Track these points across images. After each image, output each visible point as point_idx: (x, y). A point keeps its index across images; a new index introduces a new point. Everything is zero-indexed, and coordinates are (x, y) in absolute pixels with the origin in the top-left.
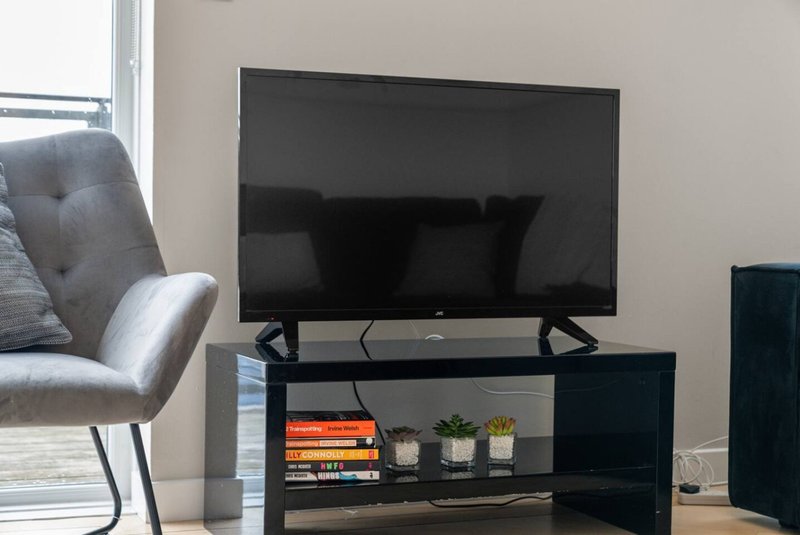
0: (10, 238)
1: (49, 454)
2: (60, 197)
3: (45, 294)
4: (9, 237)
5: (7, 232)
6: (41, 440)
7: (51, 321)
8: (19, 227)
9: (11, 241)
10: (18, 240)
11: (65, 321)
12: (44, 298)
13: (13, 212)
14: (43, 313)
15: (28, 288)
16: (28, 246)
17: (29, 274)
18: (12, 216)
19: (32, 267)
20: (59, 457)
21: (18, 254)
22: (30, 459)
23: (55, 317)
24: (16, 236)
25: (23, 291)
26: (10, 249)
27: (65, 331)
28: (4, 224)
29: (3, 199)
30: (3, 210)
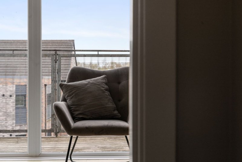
1: (122, 146)
2: (119, 83)
3: (115, 106)
4: (107, 93)
5: (107, 92)
6: (121, 142)
7: (116, 112)
8: (109, 90)
9: (107, 94)
10: (109, 94)
11: (119, 112)
12: (114, 107)
13: (108, 87)
14: (114, 110)
15: (111, 105)
16: (111, 95)
17: (111, 102)
18: (108, 88)
19: (112, 100)
20: (124, 146)
21: (109, 97)
22: (117, 146)
23: (117, 111)
24: (109, 93)
25: (110, 105)
26: (107, 96)
27: (119, 115)
28: (106, 90)
29: (106, 84)
30: (106, 87)
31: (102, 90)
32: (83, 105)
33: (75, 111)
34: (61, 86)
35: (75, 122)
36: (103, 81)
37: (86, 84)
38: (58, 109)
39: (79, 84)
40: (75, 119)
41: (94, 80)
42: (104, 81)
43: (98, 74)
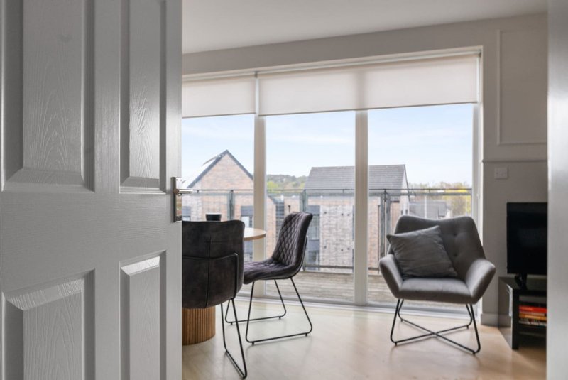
0: (441, 247)
2: (455, 235)
3: (450, 262)
5: (440, 245)
7: (452, 270)
8: (444, 243)
10: (443, 247)
11: (455, 270)
12: (450, 264)
13: (442, 240)
14: (449, 267)
15: (445, 261)
16: (446, 249)
17: (446, 257)
21: (443, 252)
26: (441, 250)
27: (455, 272)
28: (440, 243)
29: (440, 236)
30: (440, 239)
31: (435, 244)
32: (413, 260)
33: (404, 266)
34: (389, 237)
35: (403, 280)
36: (435, 233)
37: (416, 237)
38: (384, 268)
39: (409, 236)
40: (404, 277)
41: (426, 232)
42: (437, 233)
43: (430, 224)
